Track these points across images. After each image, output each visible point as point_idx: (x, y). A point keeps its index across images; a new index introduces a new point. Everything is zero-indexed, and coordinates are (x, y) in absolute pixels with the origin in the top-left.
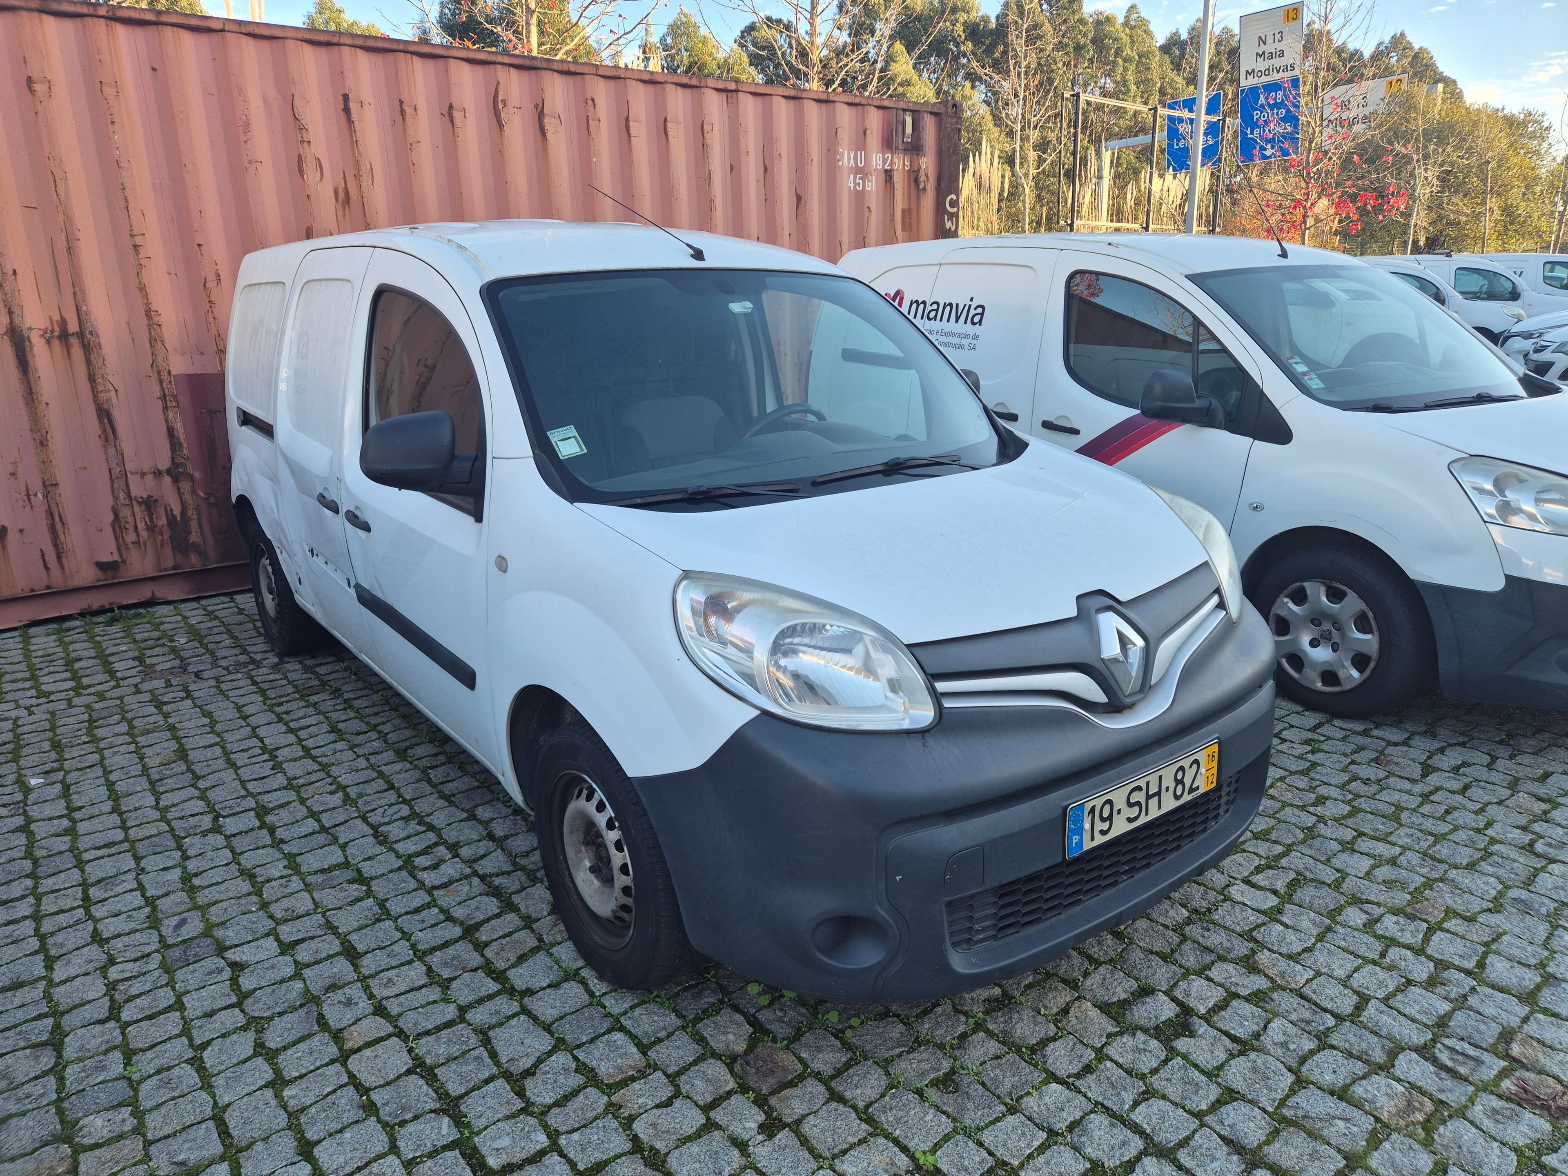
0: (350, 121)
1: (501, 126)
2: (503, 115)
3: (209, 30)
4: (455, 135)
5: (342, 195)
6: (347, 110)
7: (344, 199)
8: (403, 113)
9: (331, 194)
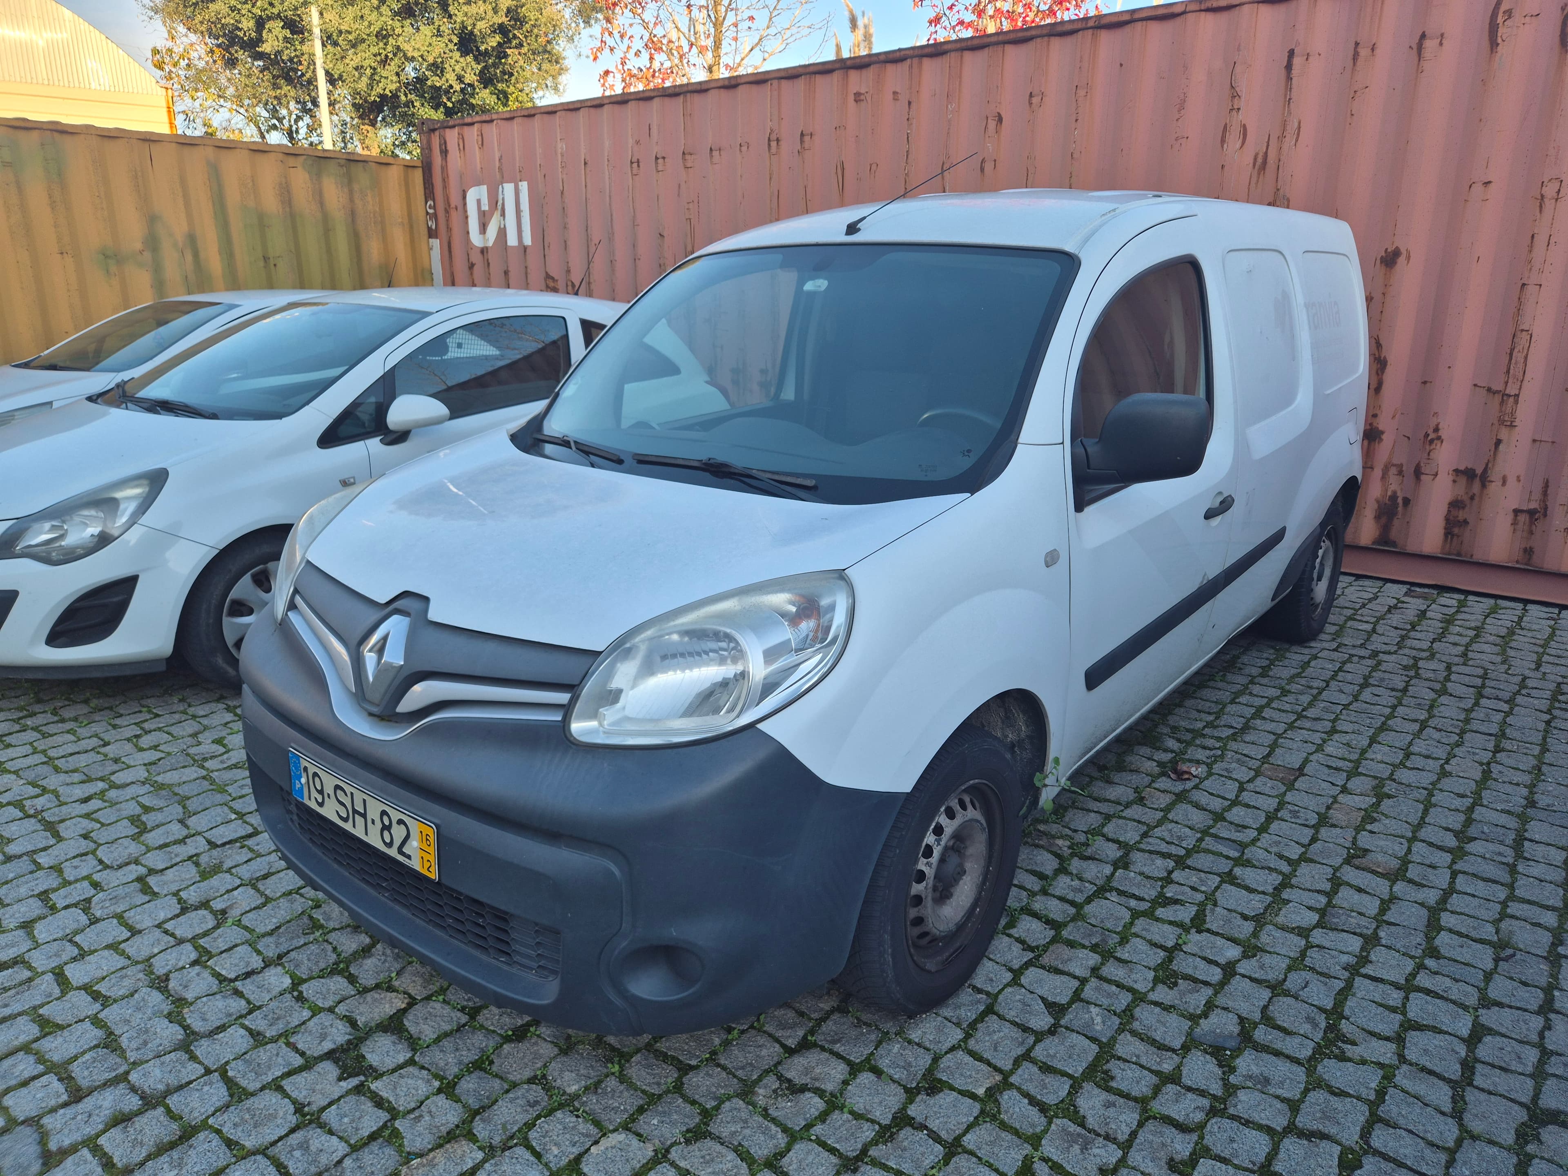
0: (1289, 78)
1: (1494, 44)
2: (1501, 31)
3: (1173, 16)
4: (1419, 70)
5: (1260, 160)
6: (1289, 67)
7: (1261, 165)
8: (1356, 56)
9: (1251, 160)
